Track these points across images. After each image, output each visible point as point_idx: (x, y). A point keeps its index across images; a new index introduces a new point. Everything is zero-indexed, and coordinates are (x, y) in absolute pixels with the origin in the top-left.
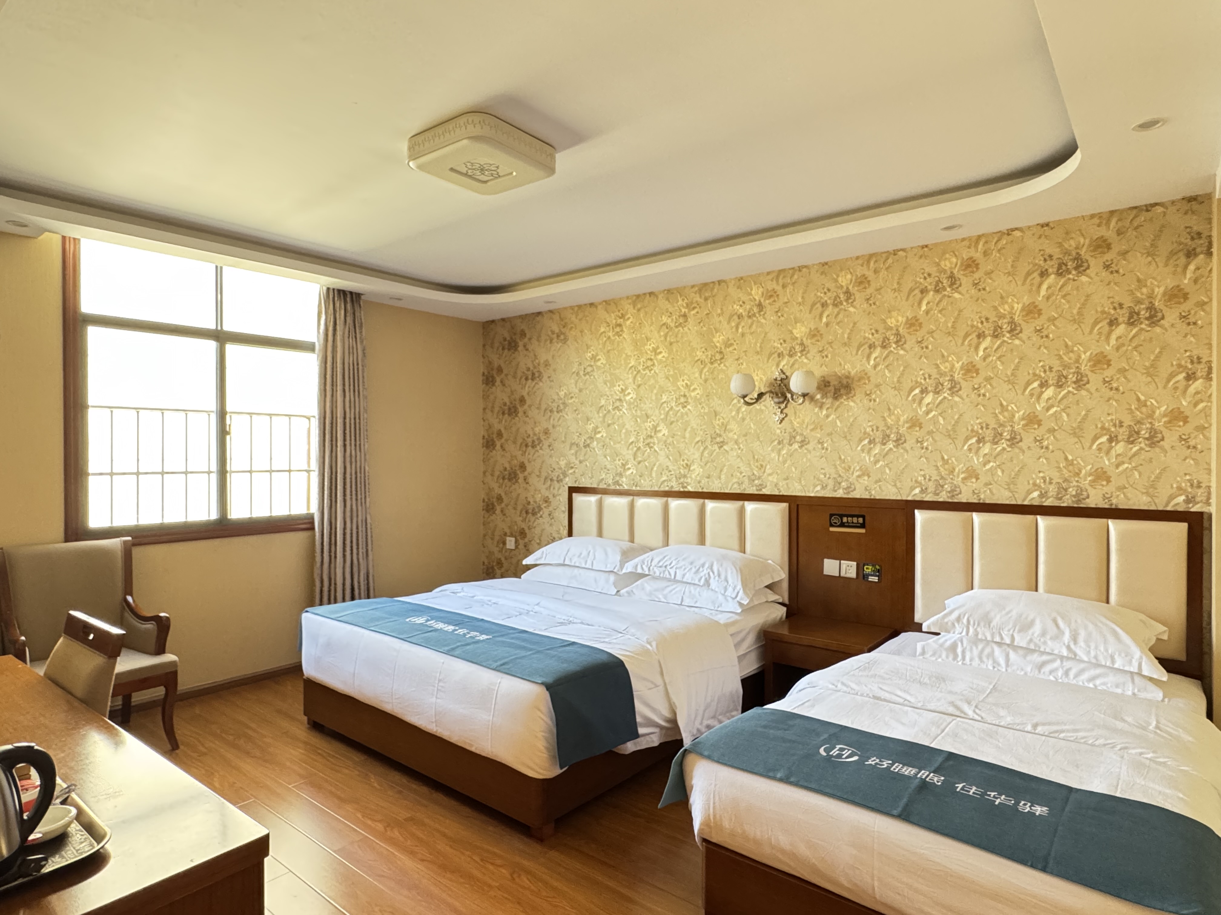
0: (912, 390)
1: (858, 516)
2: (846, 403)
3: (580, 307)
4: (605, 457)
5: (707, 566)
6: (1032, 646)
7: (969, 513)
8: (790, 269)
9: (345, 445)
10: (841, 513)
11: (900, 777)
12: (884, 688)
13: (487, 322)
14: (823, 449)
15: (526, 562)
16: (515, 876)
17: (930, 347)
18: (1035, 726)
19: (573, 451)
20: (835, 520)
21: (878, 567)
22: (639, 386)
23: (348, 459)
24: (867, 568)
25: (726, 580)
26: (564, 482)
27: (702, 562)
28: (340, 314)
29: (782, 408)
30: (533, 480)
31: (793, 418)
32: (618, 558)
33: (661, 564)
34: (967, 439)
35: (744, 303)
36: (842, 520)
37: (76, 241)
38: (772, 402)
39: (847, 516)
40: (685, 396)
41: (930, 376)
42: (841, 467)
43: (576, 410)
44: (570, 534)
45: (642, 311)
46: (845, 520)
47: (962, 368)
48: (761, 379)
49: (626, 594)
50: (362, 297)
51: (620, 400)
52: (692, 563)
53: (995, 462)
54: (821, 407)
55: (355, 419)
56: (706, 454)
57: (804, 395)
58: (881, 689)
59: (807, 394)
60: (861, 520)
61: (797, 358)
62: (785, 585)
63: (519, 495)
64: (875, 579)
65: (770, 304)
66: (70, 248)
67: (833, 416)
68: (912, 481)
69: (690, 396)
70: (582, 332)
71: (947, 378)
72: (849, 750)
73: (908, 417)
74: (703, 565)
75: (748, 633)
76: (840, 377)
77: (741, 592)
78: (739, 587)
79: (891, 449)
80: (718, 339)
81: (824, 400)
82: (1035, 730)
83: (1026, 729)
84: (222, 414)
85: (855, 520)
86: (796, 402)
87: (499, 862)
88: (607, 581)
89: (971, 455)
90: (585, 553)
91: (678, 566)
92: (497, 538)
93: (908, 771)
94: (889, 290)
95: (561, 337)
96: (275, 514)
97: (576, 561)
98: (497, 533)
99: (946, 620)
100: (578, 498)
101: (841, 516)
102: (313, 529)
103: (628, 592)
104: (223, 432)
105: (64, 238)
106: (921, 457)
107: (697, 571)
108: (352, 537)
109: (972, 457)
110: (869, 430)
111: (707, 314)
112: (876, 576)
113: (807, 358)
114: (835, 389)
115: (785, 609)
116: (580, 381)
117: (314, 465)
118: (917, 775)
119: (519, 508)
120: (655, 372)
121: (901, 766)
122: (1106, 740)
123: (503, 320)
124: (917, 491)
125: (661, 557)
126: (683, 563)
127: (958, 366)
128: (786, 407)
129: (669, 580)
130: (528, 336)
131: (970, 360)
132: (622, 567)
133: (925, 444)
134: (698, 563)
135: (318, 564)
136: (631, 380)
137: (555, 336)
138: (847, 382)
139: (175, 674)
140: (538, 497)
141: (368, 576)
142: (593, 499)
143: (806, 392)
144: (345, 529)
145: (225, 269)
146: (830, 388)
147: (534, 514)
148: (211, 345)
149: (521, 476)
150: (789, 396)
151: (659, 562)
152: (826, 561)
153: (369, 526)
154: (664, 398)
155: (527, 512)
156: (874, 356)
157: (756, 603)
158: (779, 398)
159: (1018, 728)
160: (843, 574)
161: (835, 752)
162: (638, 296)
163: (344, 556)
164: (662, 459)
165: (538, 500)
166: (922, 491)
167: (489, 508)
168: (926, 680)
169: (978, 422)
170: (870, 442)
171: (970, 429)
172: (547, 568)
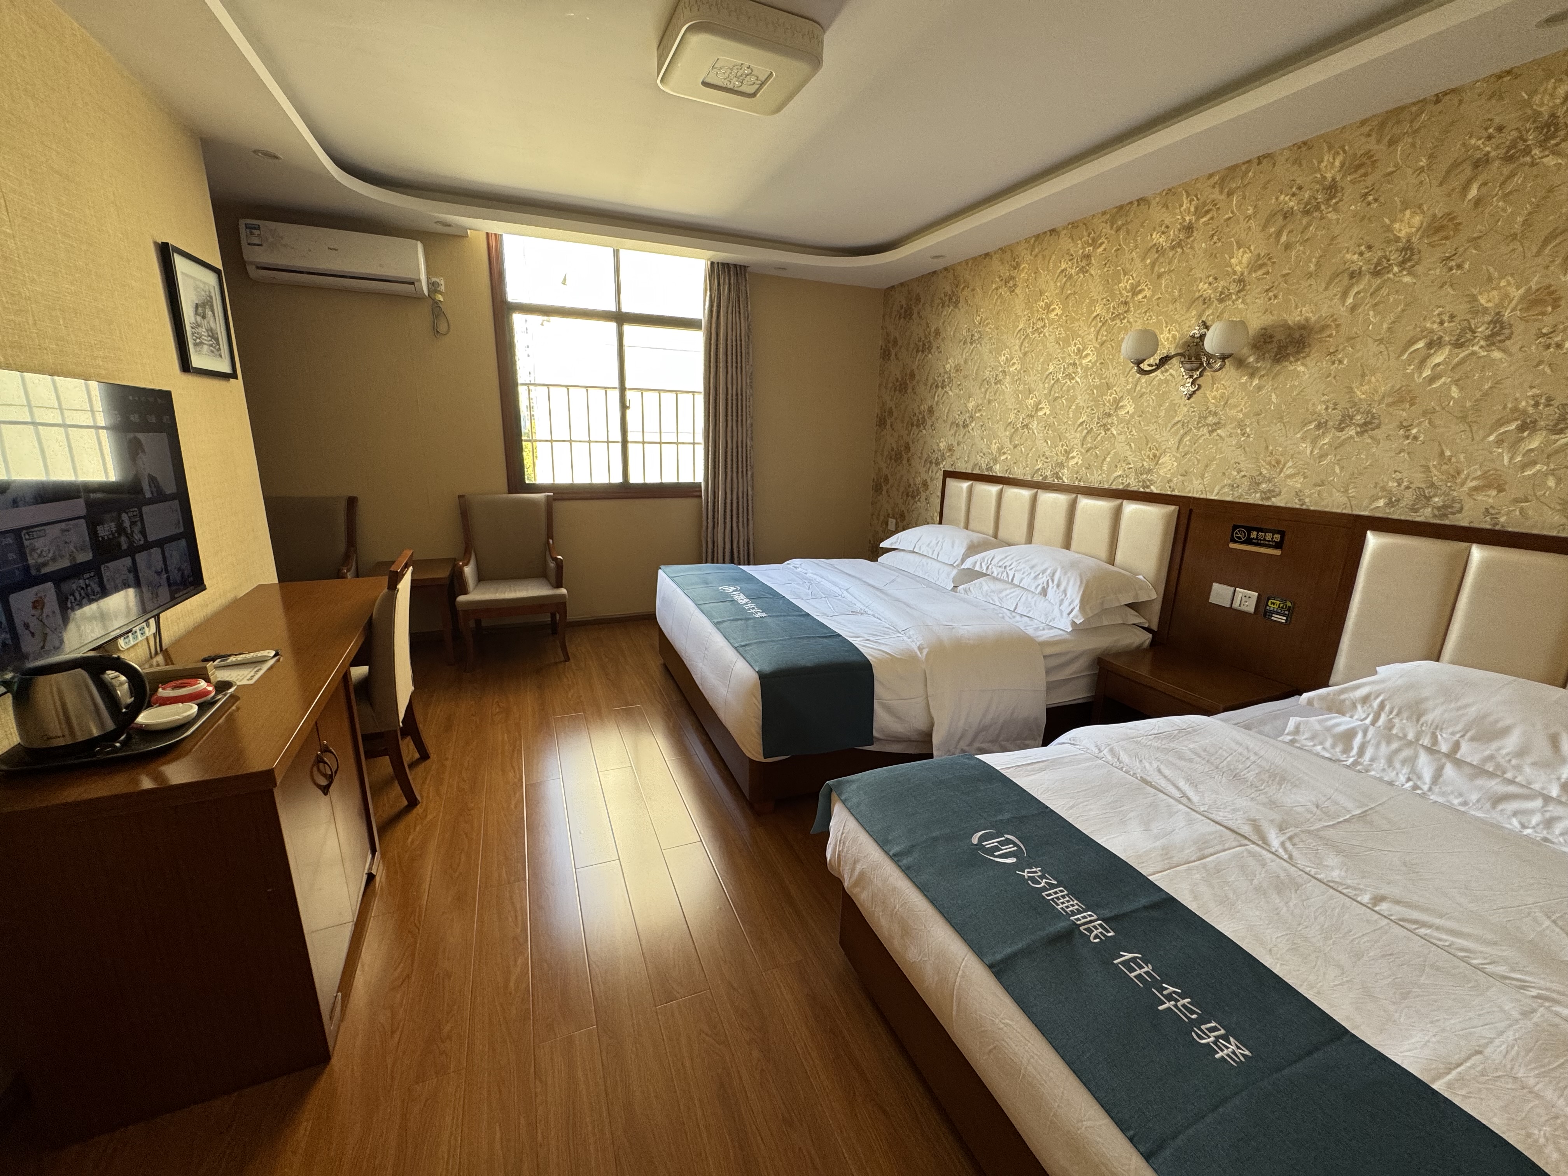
0: (1412, 342)
1: (1274, 532)
2: (1293, 368)
3: (974, 259)
4: (982, 439)
5: (1049, 571)
6: (1490, 767)
7: (1466, 544)
8: (1244, 163)
9: (727, 420)
12: (1167, 772)
13: (888, 288)
14: (1243, 435)
15: (882, 545)
17: (1467, 266)
18: (1378, 899)
19: (952, 432)
20: (1240, 534)
21: (1289, 604)
22: (1025, 354)
23: (729, 434)
24: (1272, 603)
25: (1065, 592)
26: (942, 466)
27: (1044, 567)
28: (724, 289)
29: (1195, 376)
30: (915, 462)
31: (1208, 392)
32: (963, 550)
33: (1000, 564)
34: (1500, 423)
35: (1167, 227)
36: (1249, 535)
37: (498, 238)
38: (1182, 370)
39: (1259, 530)
40: (1074, 364)
41: (1452, 317)
42: (1265, 461)
43: (959, 385)
44: (940, 523)
45: (1040, 256)
47: (1523, 298)
48: (1174, 337)
49: (962, 591)
50: (749, 269)
51: (1004, 372)
52: (1032, 567)
53: (1548, 465)
54: (1252, 375)
55: (737, 395)
56: (1089, 439)
57: (1224, 358)
58: (1159, 771)
59: (1230, 356)
60: (1277, 537)
61: (1230, 302)
62: (1157, 607)
64: (1283, 619)
65: (1206, 224)
66: (493, 243)
67: (1268, 387)
68: (1375, 487)
69: (1081, 364)
70: (973, 290)
71: (1488, 318)
72: (1015, 845)
73: (1393, 386)
74: (1044, 572)
75: (1077, 658)
76: (1289, 327)
77: (1077, 608)
78: (1077, 601)
79: (1351, 437)
80: (1125, 284)
81: (1259, 365)
82: (1375, 905)
83: (1359, 899)
84: (623, 389)
85: (1269, 536)
86: (1212, 367)
88: (948, 575)
89: (1500, 450)
90: (934, 543)
91: (1019, 568)
93: (1066, 903)
94: (1409, 171)
95: (953, 300)
96: (648, 481)
97: (924, 550)
99: (1343, 697)
100: (952, 483)
101: (1249, 529)
102: (701, 496)
103: (965, 590)
104: (624, 407)
105: (487, 234)
106: (1403, 450)
107: (1036, 578)
108: (732, 506)
109: (1501, 454)
110: (1321, 408)
111: (1118, 249)
113: (1243, 302)
114: (1279, 348)
115: (1150, 636)
116: (966, 350)
117: (700, 438)
118: (1073, 913)
119: (902, 489)
120: (1044, 335)
122: (1513, 970)
123: (902, 284)
124: (1381, 503)
125: (1003, 557)
126: (1023, 566)
127: (1517, 294)
128: (1201, 375)
129: (1007, 582)
130: (922, 301)
131: (1547, 281)
132: (963, 561)
133: (1414, 431)
134: (1039, 569)
135: (704, 528)
136: (1017, 347)
137: (947, 298)
138: (1301, 335)
139: (564, 604)
140: (918, 480)
141: (748, 543)
142: (965, 485)
143: (1227, 352)
144: (726, 498)
145: (621, 251)
146: (1270, 346)
147: (913, 497)
148: (613, 326)
149: (905, 457)
150: (1204, 359)
151: (1001, 560)
152: (1216, 586)
153: (750, 498)
154: (1051, 369)
155: (908, 496)
156: (1355, 289)
157: (1105, 623)
158: (1192, 362)
159: (1345, 891)
160: (1236, 605)
162: (1037, 237)
163: (725, 523)
164: (1040, 443)
165: (918, 482)
166: (1390, 504)
168: (1251, 776)
169: (1529, 394)
170: (1318, 427)
171: (1509, 406)
172: (902, 553)
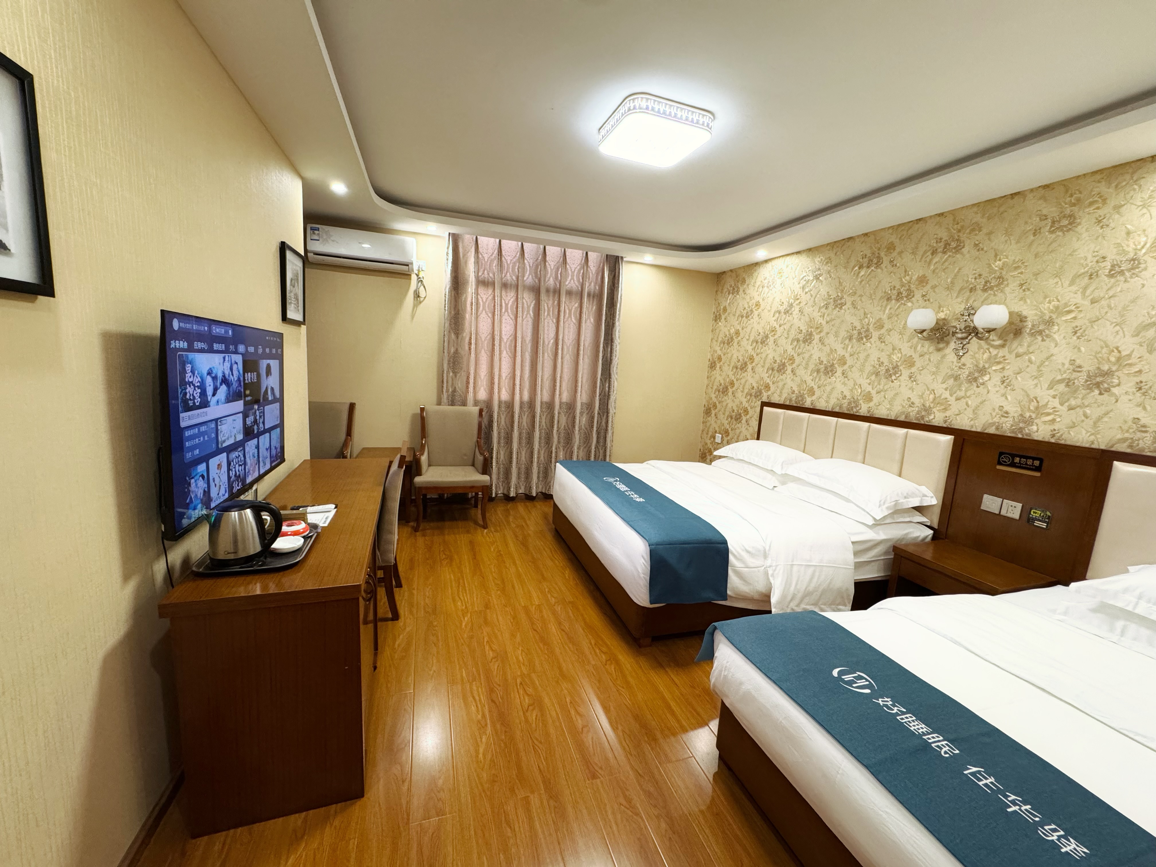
10: (1014, 453)
11: (903, 728)
16: (608, 662)
46: (1017, 460)
63: (727, 404)
87: (604, 649)
92: (710, 434)
98: (711, 430)
112: (1045, 522)
121: (914, 718)
161: (847, 678)
167: (708, 412)
